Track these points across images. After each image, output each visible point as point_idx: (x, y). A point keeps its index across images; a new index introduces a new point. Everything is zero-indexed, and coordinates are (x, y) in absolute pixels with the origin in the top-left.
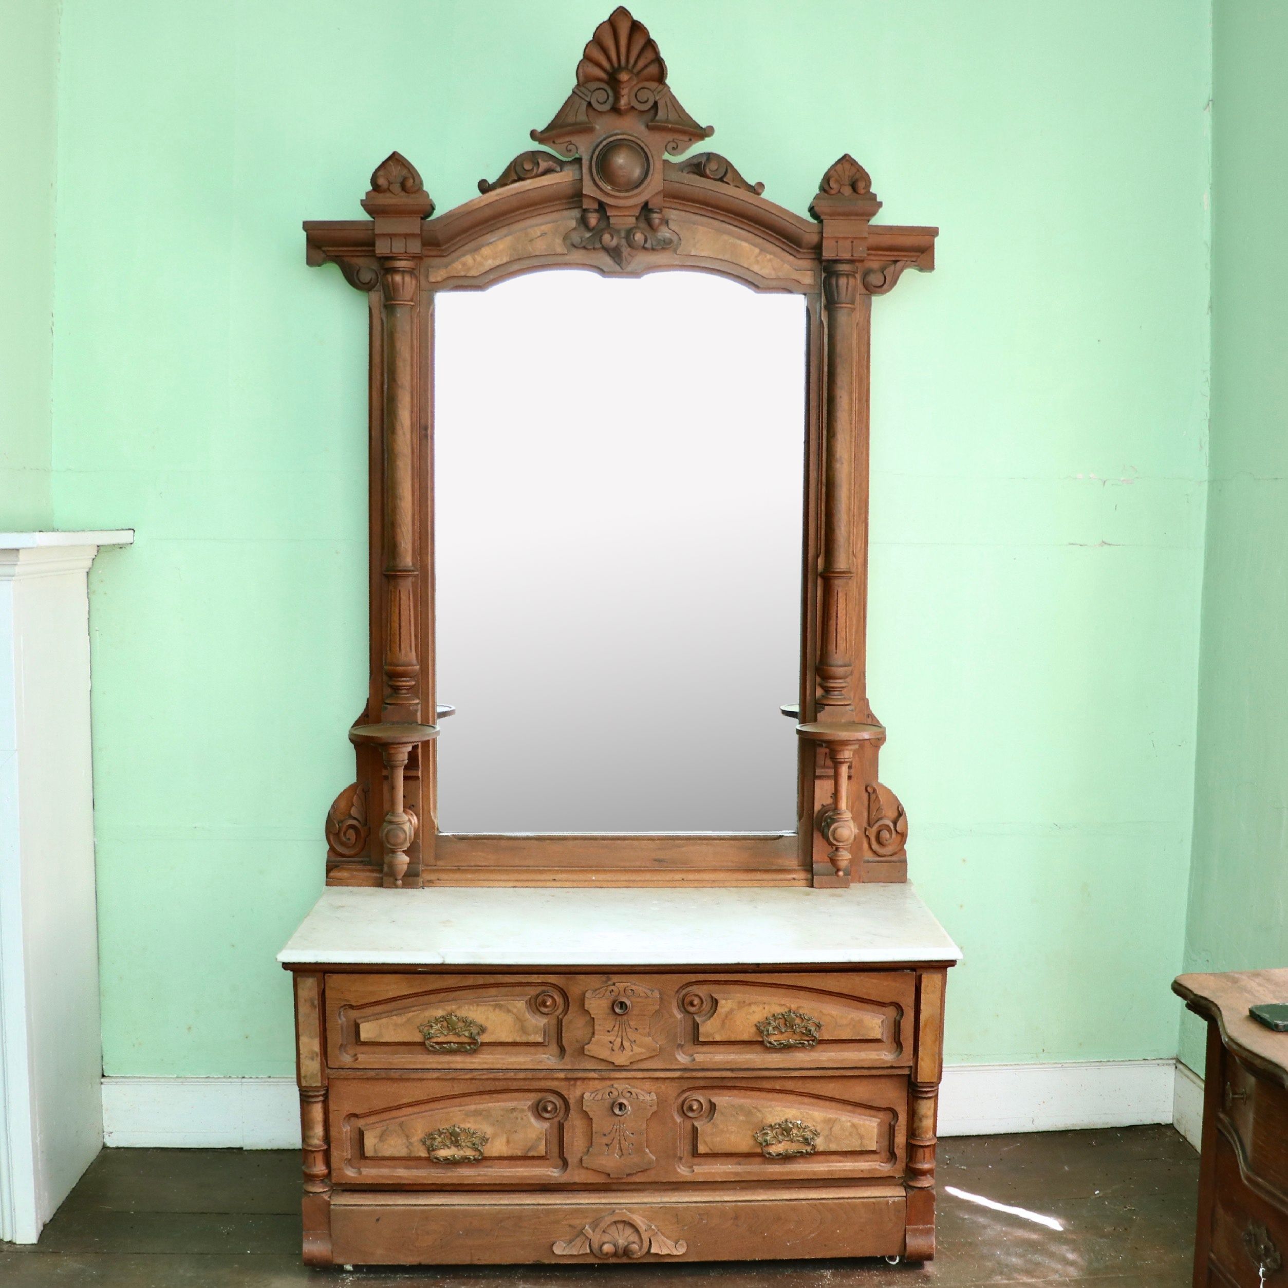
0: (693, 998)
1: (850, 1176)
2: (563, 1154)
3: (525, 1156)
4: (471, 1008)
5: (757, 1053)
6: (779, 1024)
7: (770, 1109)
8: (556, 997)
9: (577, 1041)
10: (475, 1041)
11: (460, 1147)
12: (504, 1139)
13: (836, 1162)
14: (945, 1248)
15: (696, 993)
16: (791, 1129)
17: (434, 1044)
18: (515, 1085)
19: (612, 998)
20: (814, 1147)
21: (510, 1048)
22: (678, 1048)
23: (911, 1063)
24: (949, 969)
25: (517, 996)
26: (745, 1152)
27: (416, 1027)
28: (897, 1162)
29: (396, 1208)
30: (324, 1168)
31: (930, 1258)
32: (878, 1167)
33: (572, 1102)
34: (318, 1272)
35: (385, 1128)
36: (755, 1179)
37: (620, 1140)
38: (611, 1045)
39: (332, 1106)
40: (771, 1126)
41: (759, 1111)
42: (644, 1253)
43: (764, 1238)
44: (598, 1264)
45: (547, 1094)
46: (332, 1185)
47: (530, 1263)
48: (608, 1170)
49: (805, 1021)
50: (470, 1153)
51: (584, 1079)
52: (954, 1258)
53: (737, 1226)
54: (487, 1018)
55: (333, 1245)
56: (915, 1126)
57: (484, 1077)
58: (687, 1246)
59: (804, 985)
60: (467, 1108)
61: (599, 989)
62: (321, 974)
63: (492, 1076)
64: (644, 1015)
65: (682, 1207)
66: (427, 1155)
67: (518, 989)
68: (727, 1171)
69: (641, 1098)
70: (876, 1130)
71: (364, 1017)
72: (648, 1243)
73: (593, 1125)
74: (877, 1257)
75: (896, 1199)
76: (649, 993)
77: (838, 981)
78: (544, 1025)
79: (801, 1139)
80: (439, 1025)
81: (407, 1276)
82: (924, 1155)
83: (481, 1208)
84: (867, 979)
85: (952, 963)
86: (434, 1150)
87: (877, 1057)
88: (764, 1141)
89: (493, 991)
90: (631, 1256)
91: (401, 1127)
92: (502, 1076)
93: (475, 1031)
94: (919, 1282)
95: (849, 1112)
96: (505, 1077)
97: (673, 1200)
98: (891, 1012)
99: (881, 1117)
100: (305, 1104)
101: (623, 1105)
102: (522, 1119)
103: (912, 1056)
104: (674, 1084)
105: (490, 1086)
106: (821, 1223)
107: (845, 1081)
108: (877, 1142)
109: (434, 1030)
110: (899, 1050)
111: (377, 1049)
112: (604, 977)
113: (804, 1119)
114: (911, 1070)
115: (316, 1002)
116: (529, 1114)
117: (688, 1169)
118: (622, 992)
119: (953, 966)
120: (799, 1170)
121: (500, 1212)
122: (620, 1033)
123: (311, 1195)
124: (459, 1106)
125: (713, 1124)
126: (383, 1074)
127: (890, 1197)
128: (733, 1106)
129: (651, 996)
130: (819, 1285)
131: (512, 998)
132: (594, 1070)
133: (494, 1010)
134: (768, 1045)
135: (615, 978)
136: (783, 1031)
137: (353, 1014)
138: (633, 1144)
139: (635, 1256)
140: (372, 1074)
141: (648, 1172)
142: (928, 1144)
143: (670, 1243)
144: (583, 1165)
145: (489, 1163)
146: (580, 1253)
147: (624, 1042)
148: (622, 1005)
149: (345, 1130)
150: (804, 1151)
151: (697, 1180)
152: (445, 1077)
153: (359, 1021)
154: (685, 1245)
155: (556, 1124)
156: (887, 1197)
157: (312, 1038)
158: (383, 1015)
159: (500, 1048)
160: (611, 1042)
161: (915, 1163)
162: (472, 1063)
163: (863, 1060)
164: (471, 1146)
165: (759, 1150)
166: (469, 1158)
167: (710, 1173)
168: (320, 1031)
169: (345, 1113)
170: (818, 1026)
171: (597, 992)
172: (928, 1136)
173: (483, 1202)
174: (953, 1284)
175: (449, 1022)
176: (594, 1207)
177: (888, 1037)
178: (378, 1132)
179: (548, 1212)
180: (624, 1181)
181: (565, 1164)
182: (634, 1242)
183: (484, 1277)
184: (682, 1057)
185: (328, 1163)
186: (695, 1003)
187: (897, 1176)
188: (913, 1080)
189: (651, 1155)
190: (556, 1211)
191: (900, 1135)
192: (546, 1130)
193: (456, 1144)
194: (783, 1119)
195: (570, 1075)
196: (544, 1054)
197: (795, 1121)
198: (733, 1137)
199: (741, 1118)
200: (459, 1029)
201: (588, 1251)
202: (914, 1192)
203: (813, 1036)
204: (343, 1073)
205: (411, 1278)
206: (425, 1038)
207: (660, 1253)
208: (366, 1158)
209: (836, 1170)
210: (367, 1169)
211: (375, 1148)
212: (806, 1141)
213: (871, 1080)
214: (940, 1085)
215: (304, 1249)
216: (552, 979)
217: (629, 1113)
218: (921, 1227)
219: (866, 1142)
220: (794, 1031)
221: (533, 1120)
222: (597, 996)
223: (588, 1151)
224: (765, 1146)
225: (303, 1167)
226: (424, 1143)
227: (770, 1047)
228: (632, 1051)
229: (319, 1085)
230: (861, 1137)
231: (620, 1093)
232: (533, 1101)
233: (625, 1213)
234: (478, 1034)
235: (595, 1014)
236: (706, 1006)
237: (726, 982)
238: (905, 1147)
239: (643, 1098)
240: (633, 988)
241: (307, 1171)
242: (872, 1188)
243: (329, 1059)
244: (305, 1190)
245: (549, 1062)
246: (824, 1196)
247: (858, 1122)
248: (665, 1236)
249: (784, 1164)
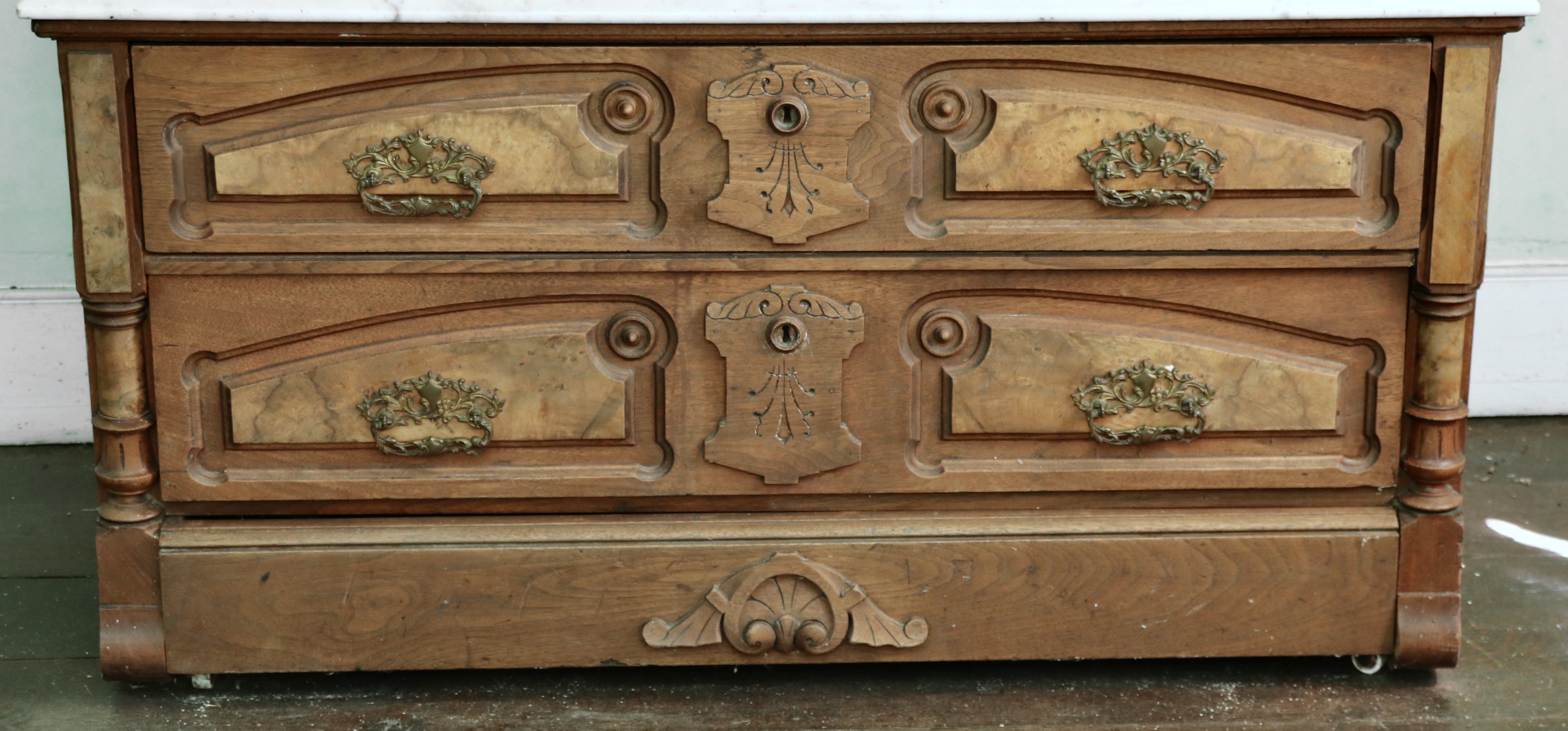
0: (943, 97)
1: (1278, 486)
2: (664, 434)
3: (582, 440)
4: (460, 119)
5: (1081, 218)
6: (1129, 155)
7: (1106, 340)
8: (646, 97)
9: (692, 192)
10: (471, 193)
11: (440, 421)
12: (535, 403)
13: (1248, 454)
14: (1481, 645)
15: (950, 88)
16: (1152, 383)
17: (381, 199)
18: (557, 286)
19: (767, 97)
20: (1201, 420)
21: (545, 208)
22: (909, 206)
23: (1415, 244)
24: (1508, 38)
25: (561, 93)
26: (1054, 431)
27: (339, 161)
28: (1381, 457)
29: (304, 552)
30: (143, 470)
31: (1449, 661)
32: (1338, 466)
33: (681, 322)
34: (131, 692)
35: (276, 381)
36: (1074, 488)
37: (784, 404)
38: (767, 199)
39: (159, 337)
40: (1109, 375)
41: (1084, 342)
42: (839, 642)
43: (1093, 612)
44: (740, 667)
45: (627, 305)
46: (162, 505)
47: (597, 664)
48: (759, 469)
49: (1186, 148)
50: (462, 433)
51: (709, 273)
52: (1500, 665)
53: (1035, 586)
54: (496, 142)
55: (167, 633)
56: (1421, 379)
57: (489, 270)
58: (930, 629)
59: (1185, 70)
60: (454, 335)
61: (739, 77)
62: (124, 47)
63: (507, 267)
64: (837, 135)
65: (917, 546)
66: (370, 439)
67: (562, 79)
68: (1015, 470)
69: (831, 313)
70: (1336, 388)
71: (223, 141)
72: (846, 622)
73: (728, 372)
74: (1333, 657)
75: (1378, 535)
76: (848, 87)
77: (1260, 63)
78: (621, 157)
79: (1173, 404)
80: (390, 158)
81: (329, 696)
82: (1441, 441)
83: (490, 549)
84: (1323, 59)
85: (1514, 23)
86: (384, 428)
87: (1342, 229)
88: (1095, 408)
89: (507, 83)
90: (808, 648)
91: (311, 379)
92: (530, 266)
93: (468, 168)
94: (1424, 711)
95: (1281, 347)
96: (538, 269)
97: (899, 531)
98: (1376, 130)
99: (1349, 358)
100: (97, 333)
101: (792, 330)
102: (574, 359)
103: (1418, 228)
104: (901, 284)
105: (503, 289)
106: (1214, 582)
107: (1270, 282)
108: (1338, 413)
109: (378, 168)
110: (1390, 214)
111: (255, 210)
112: (749, 53)
113: (1180, 361)
114: (1416, 257)
115: (113, 109)
116: (590, 350)
117: (931, 467)
118: (789, 86)
119: (1516, 29)
120: (1168, 469)
121: (527, 558)
122: (785, 174)
123: (117, 527)
124: (437, 333)
125: (986, 370)
126: (269, 265)
127: (1365, 530)
128: (1028, 332)
129: (852, 93)
130: (1209, 714)
131: (551, 97)
132: (730, 254)
133: (510, 124)
134: (1105, 200)
135: (773, 54)
136: (1139, 171)
137: (199, 134)
138: (813, 413)
139: (818, 650)
140: (243, 264)
141: (847, 473)
142: (1449, 417)
143: (892, 622)
144: (707, 457)
145: (503, 454)
146: (702, 642)
147: (793, 193)
148: (789, 112)
149: (187, 388)
150: (1181, 430)
151: (950, 490)
152: (405, 271)
153: (211, 149)
154: (924, 626)
155: (648, 370)
156: (1357, 530)
157: (107, 186)
158: (266, 137)
159: (524, 208)
160: (764, 193)
161: (1421, 457)
162: (463, 239)
163: (1311, 235)
164: (464, 418)
165: (1083, 427)
166: (462, 444)
167: (976, 475)
168: (125, 171)
169: (189, 351)
170: (1214, 160)
171: (735, 84)
172: (1449, 401)
173: (494, 538)
174: (1497, 717)
175: (412, 150)
176: (730, 545)
177: (1367, 186)
178: (259, 390)
179: (632, 558)
180: (792, 491)
181: (668, 455)
182: (815, 621)
183: (496, 698)
184: (919, 227)
185: (152, 459)
186: (948, 108)
187: (1381, 486)
188: (1419, 279)
189: (850, 435)
190: (652, 554)
191: (1387, 398)
192: (627, 383)
193: (432, 412)
194: (1136, 360)
195: (678, 264)
196: (622, 220)
197: (1161, 366)
198: (1026, 399)
199: (1046, 358)
200: (435, 166)
201: (719, 639)
202: (1414, 521)
203: (1203, 182)
204: (180, 264)
205: (340, 699)
206: (359, 184)
207: (871, 643)
208: (237, 447)
209: (1249, 472)
210: (240, 471)
211: (255, 426)
212: (1186, 410)
213: (1328, 279)
214: (1479, 292)
215: (102, 643)
216: (636, 55)
217: (804, 345)
218: (1431, 595)
219: (1313, 411)
220: (1162, 171)
221: (597, 362)
222: (733, 94)
223: (717, 427)
224: (1095, 418)
225: (96, 469)
226: (363, 413)
227: (1109, 206)
228: (810, 212)
229: (128, 289)
230: (1305, 402)
231: (785, 303)
232: (598, 321)
233: (798, 559)
234: (477, 176)
235: (729, 132)
236: (973, 115)
237: (1014, 64)
238: (1398, 425)
239: (836, 315)
240: (814, 77)
241: (107, 477)
242: (1327, 511)
243: (146, 231)
244: (102, 518)
245: (631, 237)
246: (1222, 526)
247: (1296, 369)
248: (880, 608)
249: (1137, 456)
